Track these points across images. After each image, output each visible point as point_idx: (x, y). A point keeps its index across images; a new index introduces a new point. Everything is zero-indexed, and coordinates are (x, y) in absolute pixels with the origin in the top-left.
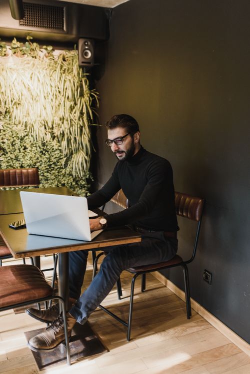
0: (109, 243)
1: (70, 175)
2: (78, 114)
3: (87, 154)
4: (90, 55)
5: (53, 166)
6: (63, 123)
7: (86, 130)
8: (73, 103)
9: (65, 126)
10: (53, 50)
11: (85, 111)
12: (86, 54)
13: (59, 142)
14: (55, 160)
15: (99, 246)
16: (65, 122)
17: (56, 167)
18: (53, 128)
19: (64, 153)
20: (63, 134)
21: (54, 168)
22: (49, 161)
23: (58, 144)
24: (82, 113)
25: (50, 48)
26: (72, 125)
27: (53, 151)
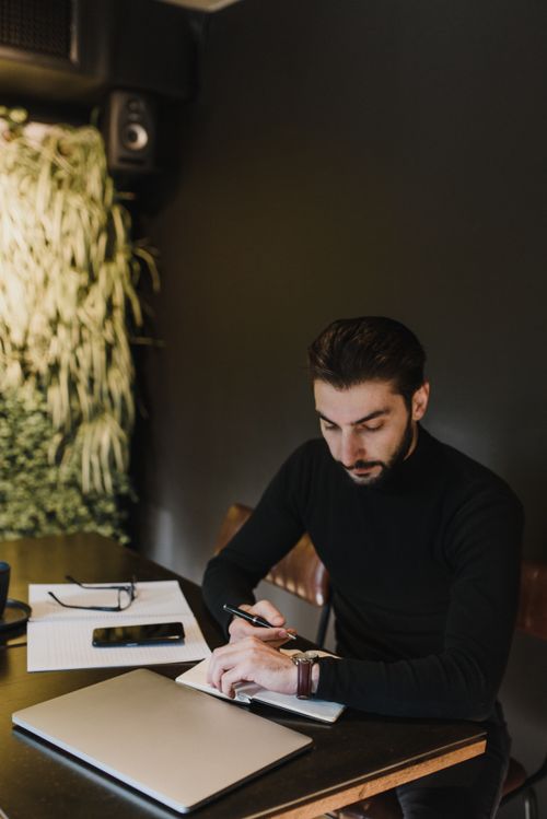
0: (392, 777)
1: (74, 483)
2: (100, 309)
3: (123, 425)
4: (142, 138)
5: (22, 459)
6: (55, 333)
7: (123, 356)
8: (84, 279)
9: (61, 345)
10: (26, 122)
11: (118, 300)
12: (134, 137)
13: (41, 388)
14: (28, 444)
15: (361, 794)
16: (62, 331)
17: (30, 464)
18: (24, 349)
19: (57, 422)
20: (55, 368)
21: (22, 465)
22: (11, 447)
23: (40, 396)
24: (110, 307)
25: (18, 115)
26: (81, 341)
27: (23, 414)
